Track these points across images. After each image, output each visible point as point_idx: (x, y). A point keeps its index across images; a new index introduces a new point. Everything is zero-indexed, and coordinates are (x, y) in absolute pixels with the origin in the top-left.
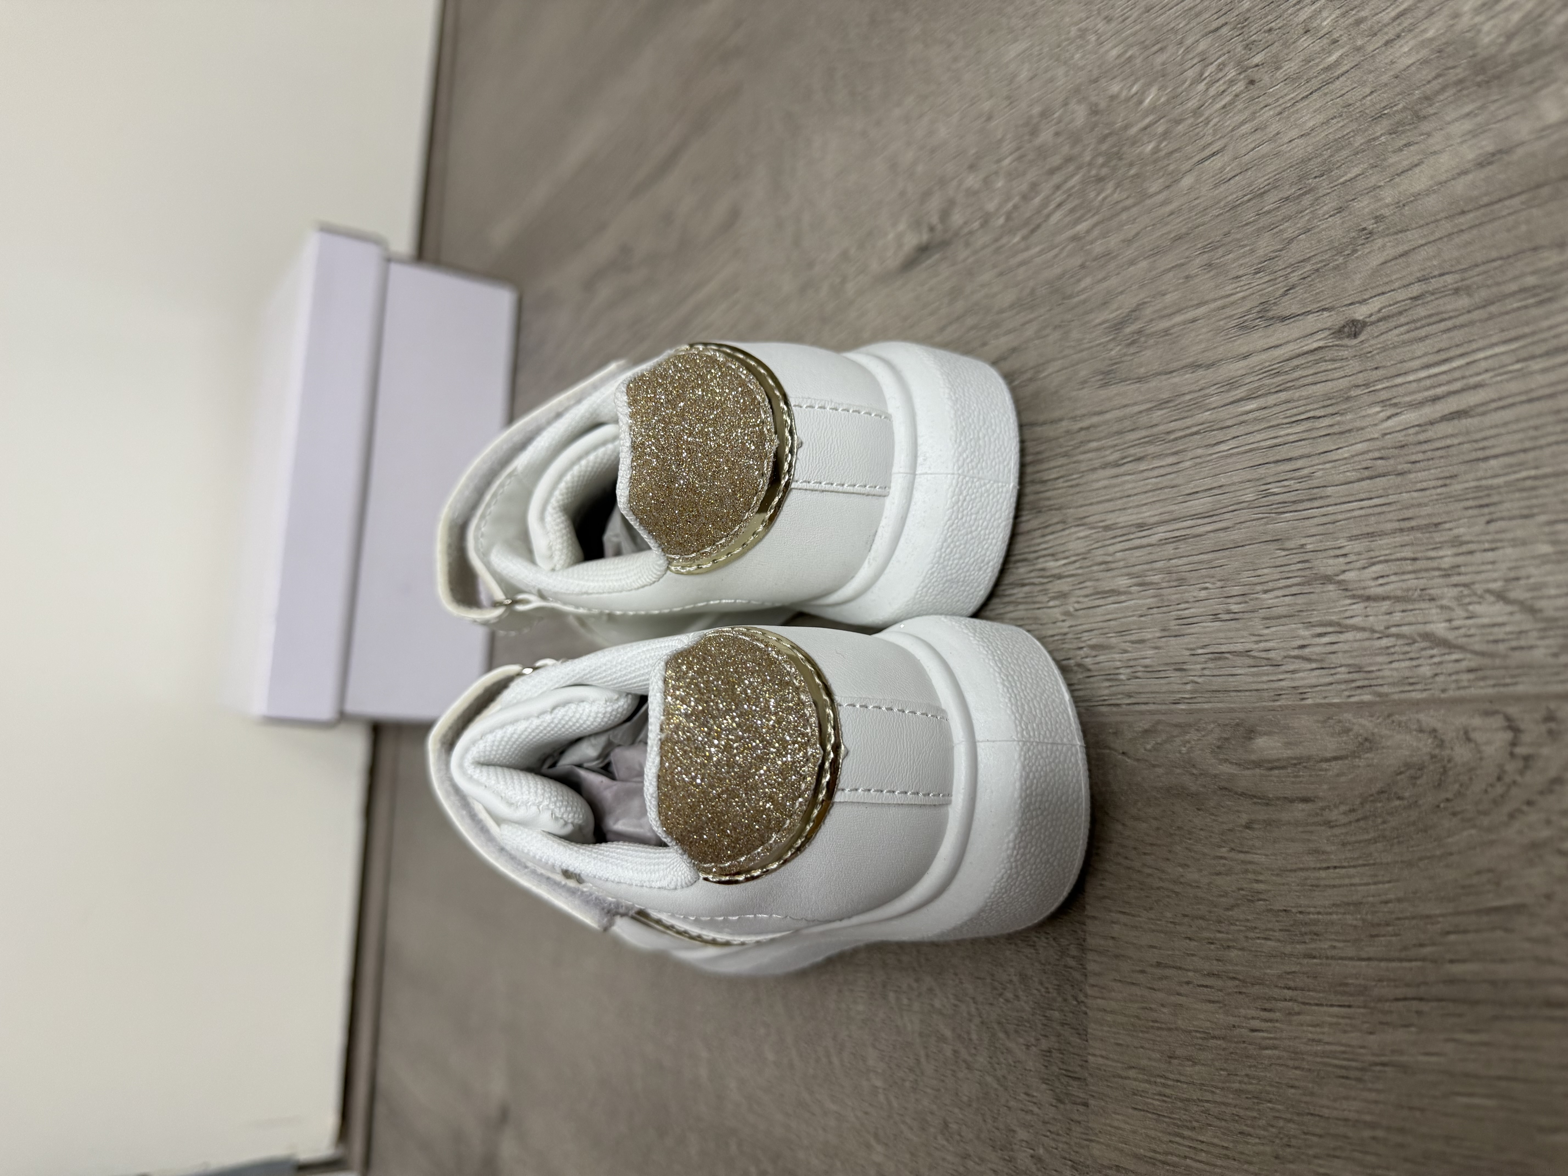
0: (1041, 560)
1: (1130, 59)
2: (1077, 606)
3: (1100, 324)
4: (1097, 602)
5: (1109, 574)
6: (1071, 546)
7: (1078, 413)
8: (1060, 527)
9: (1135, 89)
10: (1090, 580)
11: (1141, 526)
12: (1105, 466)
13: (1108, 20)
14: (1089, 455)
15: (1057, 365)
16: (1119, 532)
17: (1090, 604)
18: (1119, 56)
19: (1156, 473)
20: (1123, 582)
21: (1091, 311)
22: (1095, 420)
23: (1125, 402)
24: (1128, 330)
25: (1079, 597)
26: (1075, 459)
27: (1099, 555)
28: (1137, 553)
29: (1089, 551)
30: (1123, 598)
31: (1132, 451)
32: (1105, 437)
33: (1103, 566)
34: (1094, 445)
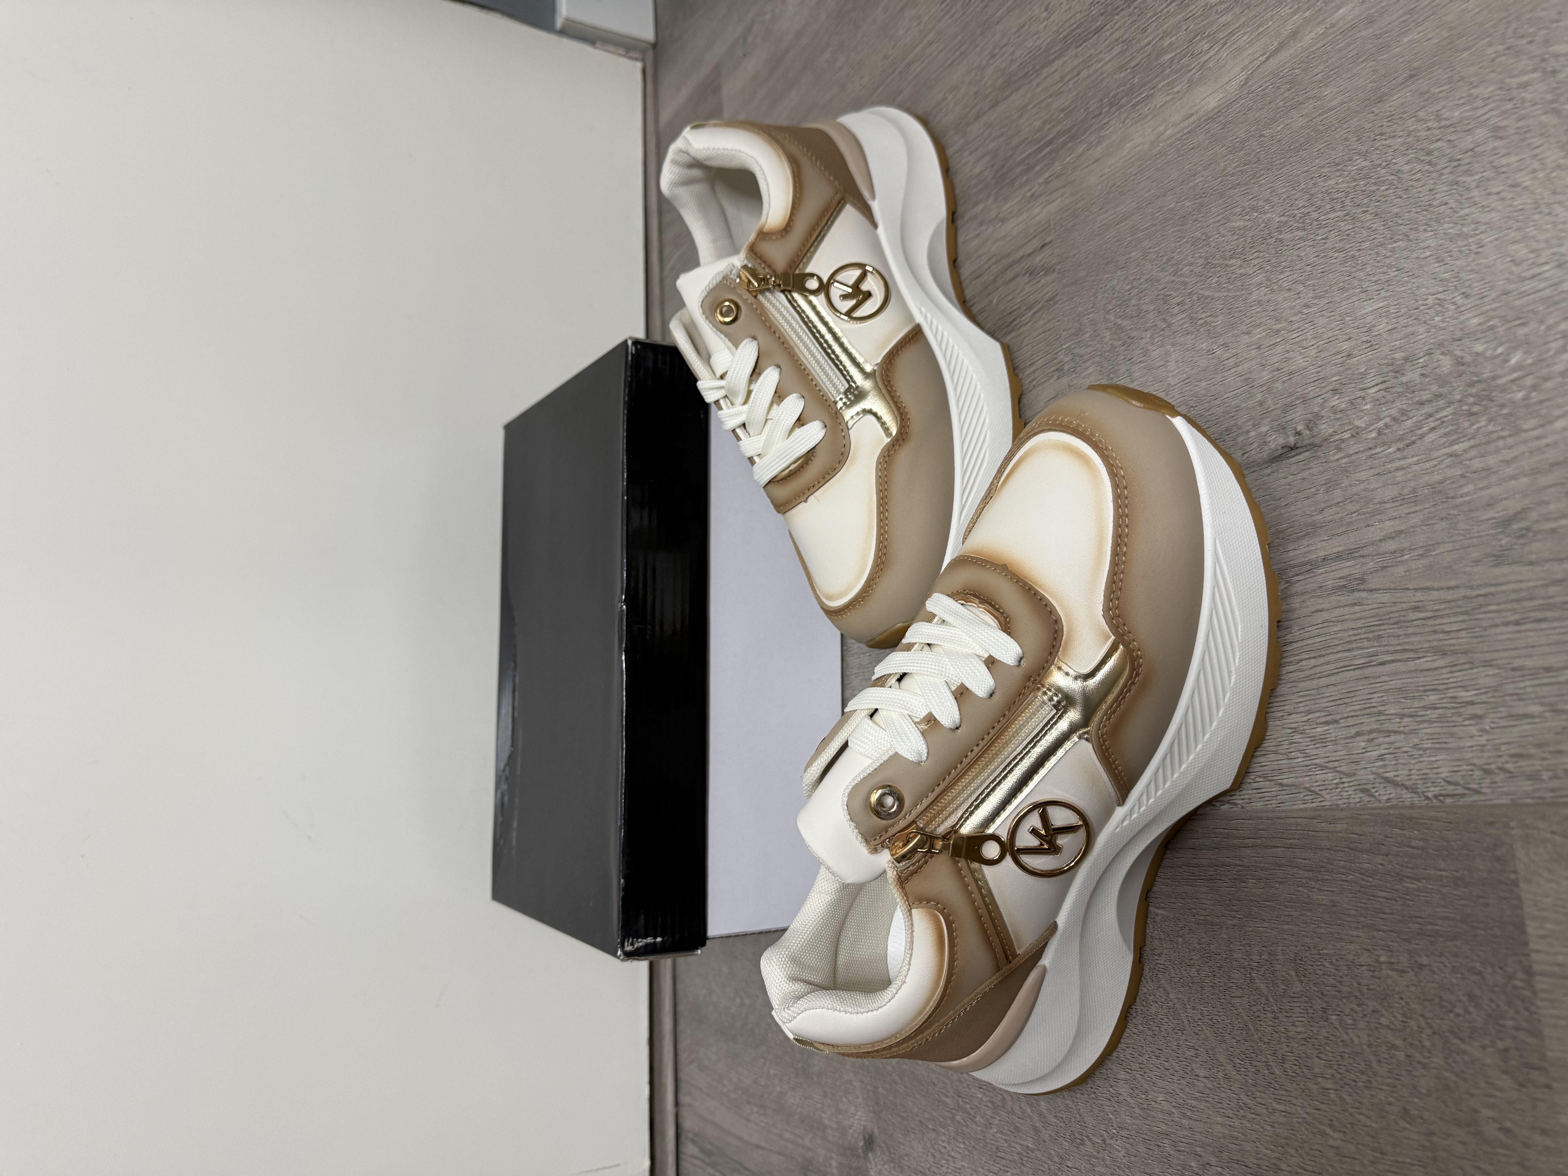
0: (1450, 691)
1: (1492, 328)
2: (1493, 725)
3: (1487, 520)
4: (1512, 723)
5: (1522, 703)
6: (1481, 681)
7: (1475, 583)
8: (1467, 666)
9: (1500, 350)
10: (1503, 706)
11: (1548, 669)
12: (1507, 624)
13: (1466, 296)
14: (1491, 615)
15: (1449, 547)
16: (1527, 672)
17: (1506, 724)
18: (1480, 324)
19: (1557, 631)
20: (1535, 709)
21: (1477, 510)
22: (1492, 589)
23: (1519, 578)
24: (1515, 527)
25: (1494, 718)
26: (1475, 617)
27: (1510, 688)
28: (1546, 688)
29: (1500, 685)
30: (1537, 720)
31: (1532, 614)
32: (1504, 603)
33: (1515, 697)
34: (1494, 608)
